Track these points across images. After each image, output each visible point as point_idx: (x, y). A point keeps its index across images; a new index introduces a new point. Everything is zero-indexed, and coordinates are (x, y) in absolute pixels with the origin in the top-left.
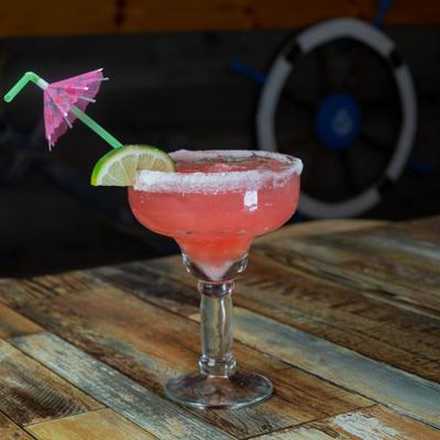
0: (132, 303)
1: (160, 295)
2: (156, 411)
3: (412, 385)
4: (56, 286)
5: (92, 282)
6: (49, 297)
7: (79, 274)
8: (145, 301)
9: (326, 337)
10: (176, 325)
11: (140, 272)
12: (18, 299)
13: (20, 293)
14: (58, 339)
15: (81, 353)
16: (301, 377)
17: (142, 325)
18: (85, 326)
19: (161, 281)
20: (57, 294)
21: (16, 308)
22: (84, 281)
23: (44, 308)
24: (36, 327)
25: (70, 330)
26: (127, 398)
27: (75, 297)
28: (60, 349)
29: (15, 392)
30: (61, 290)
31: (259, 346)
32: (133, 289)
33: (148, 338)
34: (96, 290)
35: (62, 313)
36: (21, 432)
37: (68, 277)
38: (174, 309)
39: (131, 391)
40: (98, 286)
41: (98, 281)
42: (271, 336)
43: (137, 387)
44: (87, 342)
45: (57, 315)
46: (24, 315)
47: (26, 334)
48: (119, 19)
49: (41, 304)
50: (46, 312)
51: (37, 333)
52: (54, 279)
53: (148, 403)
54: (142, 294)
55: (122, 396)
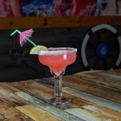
0: (42, 86)
1: (49, 84)
2: (44, 105)
3: (103, 101)
4: (25, 83)
5: (33, 82)
6: (23, 85)
7: (30, 81)
8: (45, 85)
9: (86, 92)
10: (51, 90)
11: (44, 80)
12: (15, 85)
13: (16, 84)
14: (24, 92)
15: (29, 95)
16: (78, 99)
17: (43, 90)
18: (30, 90)
19: (49, 82)
20: (25, 84)
21: (15, 87)
22: (31, 82)
23: (21, 87)
24: (19, 90)
25: (27, 91)
26: (38, 103)
27: (29, 85)
28: (24, 94)
29: (13, 102)
30: (26, 84)
31: (70, 94)
32: (42, 83)
33: (44, 92)
34: (34, 84)
35: (25, 88)
36: (14, 108)
37: (27, 81)
38: (51, 87)
39: (39, 102)
40: (35, 83)
41: (35, 82)
42: (73, 92)
43: (41, 101)
44: (30, 93)
45: (24, 88)
46: (17, 88)
47: (17, 92)
48: (45, 24)
49: (20, 86)
50: (22, 88)
51: (19, 91)
52: (24, 82)
53: (43, 104)
54: (44, 84)
55: (37, 102)
